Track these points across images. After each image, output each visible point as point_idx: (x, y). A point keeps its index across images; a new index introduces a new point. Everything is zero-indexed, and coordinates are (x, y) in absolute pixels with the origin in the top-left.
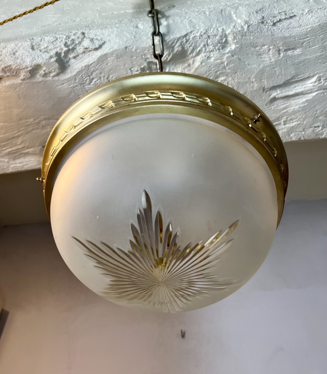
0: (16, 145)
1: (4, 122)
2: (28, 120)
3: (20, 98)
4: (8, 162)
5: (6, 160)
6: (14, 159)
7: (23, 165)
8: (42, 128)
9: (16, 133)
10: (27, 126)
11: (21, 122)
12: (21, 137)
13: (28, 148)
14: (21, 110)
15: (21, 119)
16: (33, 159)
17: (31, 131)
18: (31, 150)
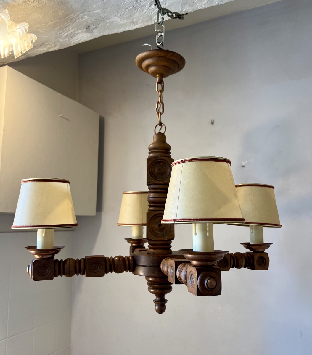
0: (69, 30)
1: (56, 20)
2: (70, 16)
3: (60, 5)
4: (69, 40)
5: (67, 40)
6: (72, 37)
7: (79, 40)
8: (81, 18)
9: (66, 24)
10: (71, 19)
11: (66, 18)
12: (70, 26)
13: (77, 31)
14: (63, 11)
15: (66, 16)
16: (83, 35)
17: (75, 21)
18: (80, 31)
